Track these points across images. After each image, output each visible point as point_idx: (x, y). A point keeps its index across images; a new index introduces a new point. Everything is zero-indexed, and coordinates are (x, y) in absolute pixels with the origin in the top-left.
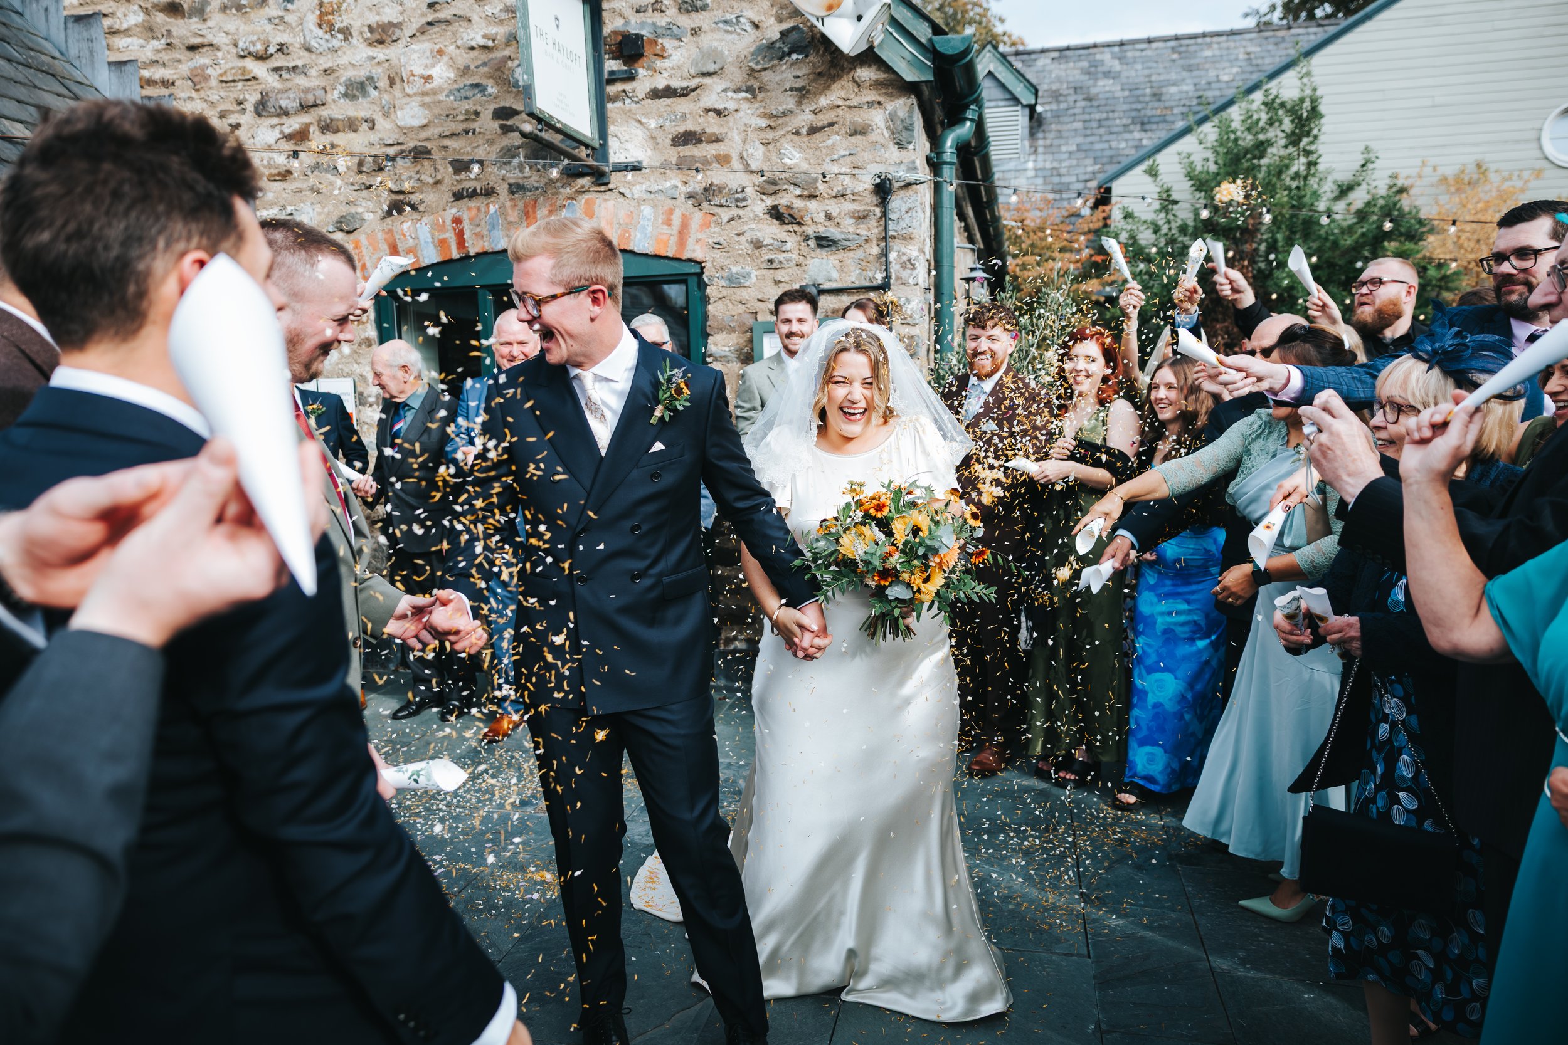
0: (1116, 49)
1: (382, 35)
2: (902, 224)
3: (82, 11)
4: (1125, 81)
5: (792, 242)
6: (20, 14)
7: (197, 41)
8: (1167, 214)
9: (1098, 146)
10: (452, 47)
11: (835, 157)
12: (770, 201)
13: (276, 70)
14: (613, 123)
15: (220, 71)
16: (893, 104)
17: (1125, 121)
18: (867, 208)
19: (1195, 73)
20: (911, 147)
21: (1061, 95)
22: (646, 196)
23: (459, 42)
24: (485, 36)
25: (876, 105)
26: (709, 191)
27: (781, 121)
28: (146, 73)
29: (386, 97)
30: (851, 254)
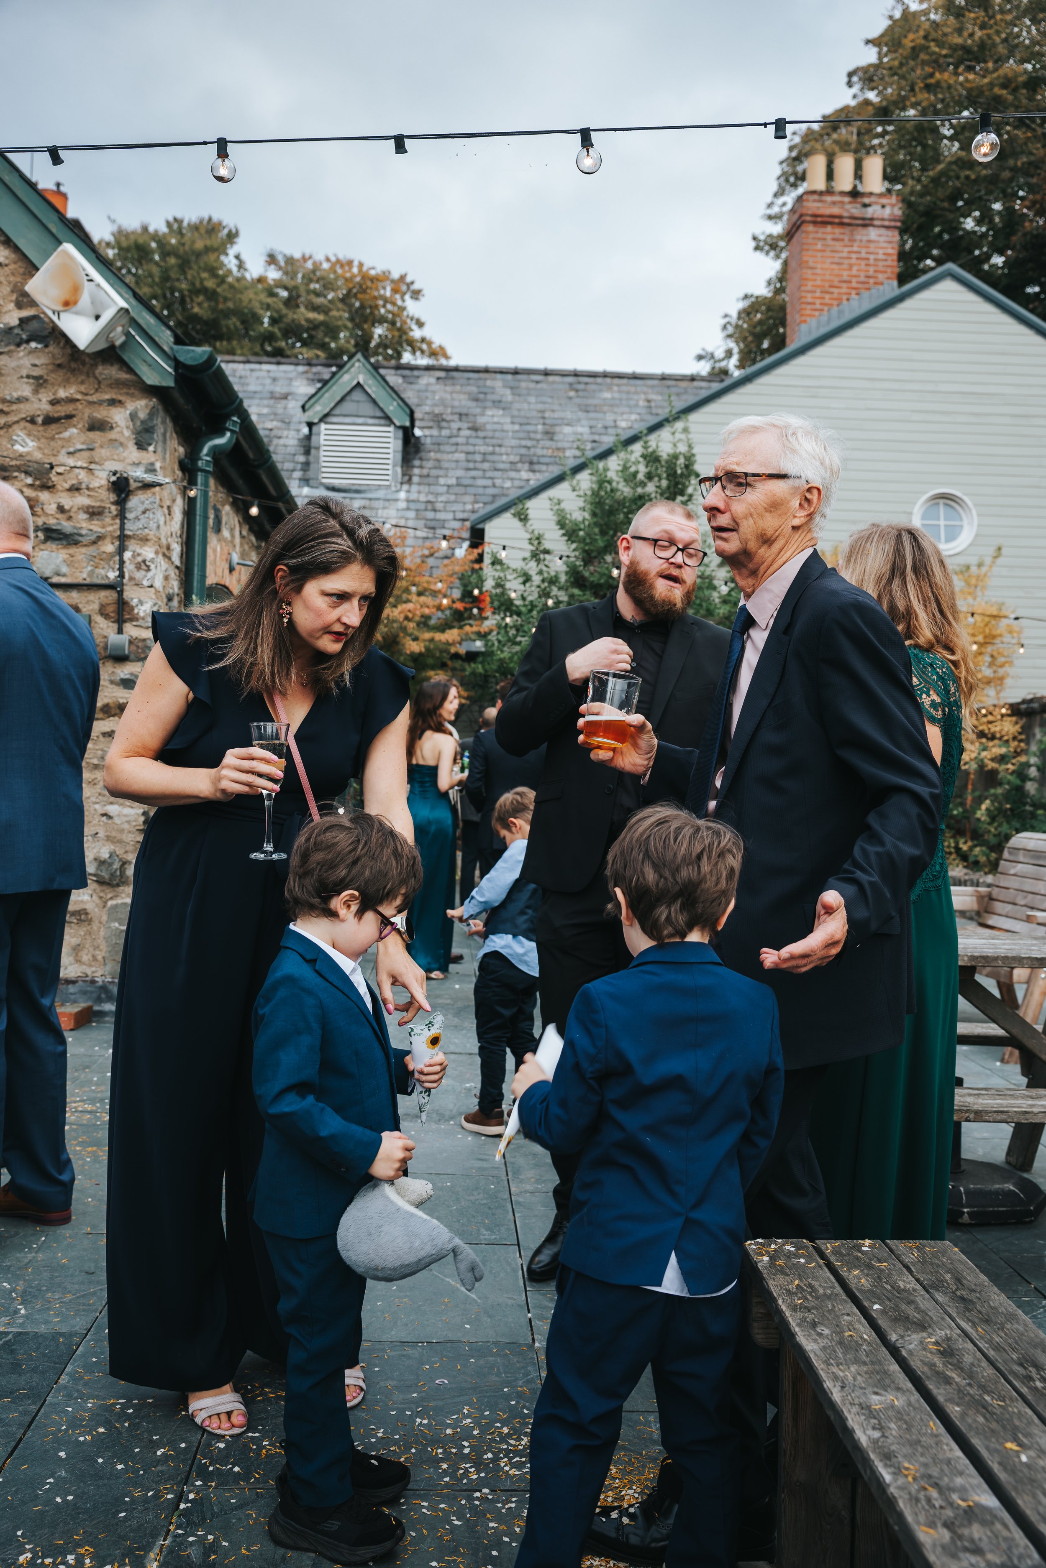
0: (509, 377)
2: (139, 524)
4: (515, 413)
8: (538, 561)
9: (480, 482)
11: (71, 450)
16: (134, 404)
17: (512, 458)
18: (103, 504)
19: (592, 415)
20: (151, 448)
21: (444, 420)
25: (117, 404)
27: (14, 407)
30: (83, 550)
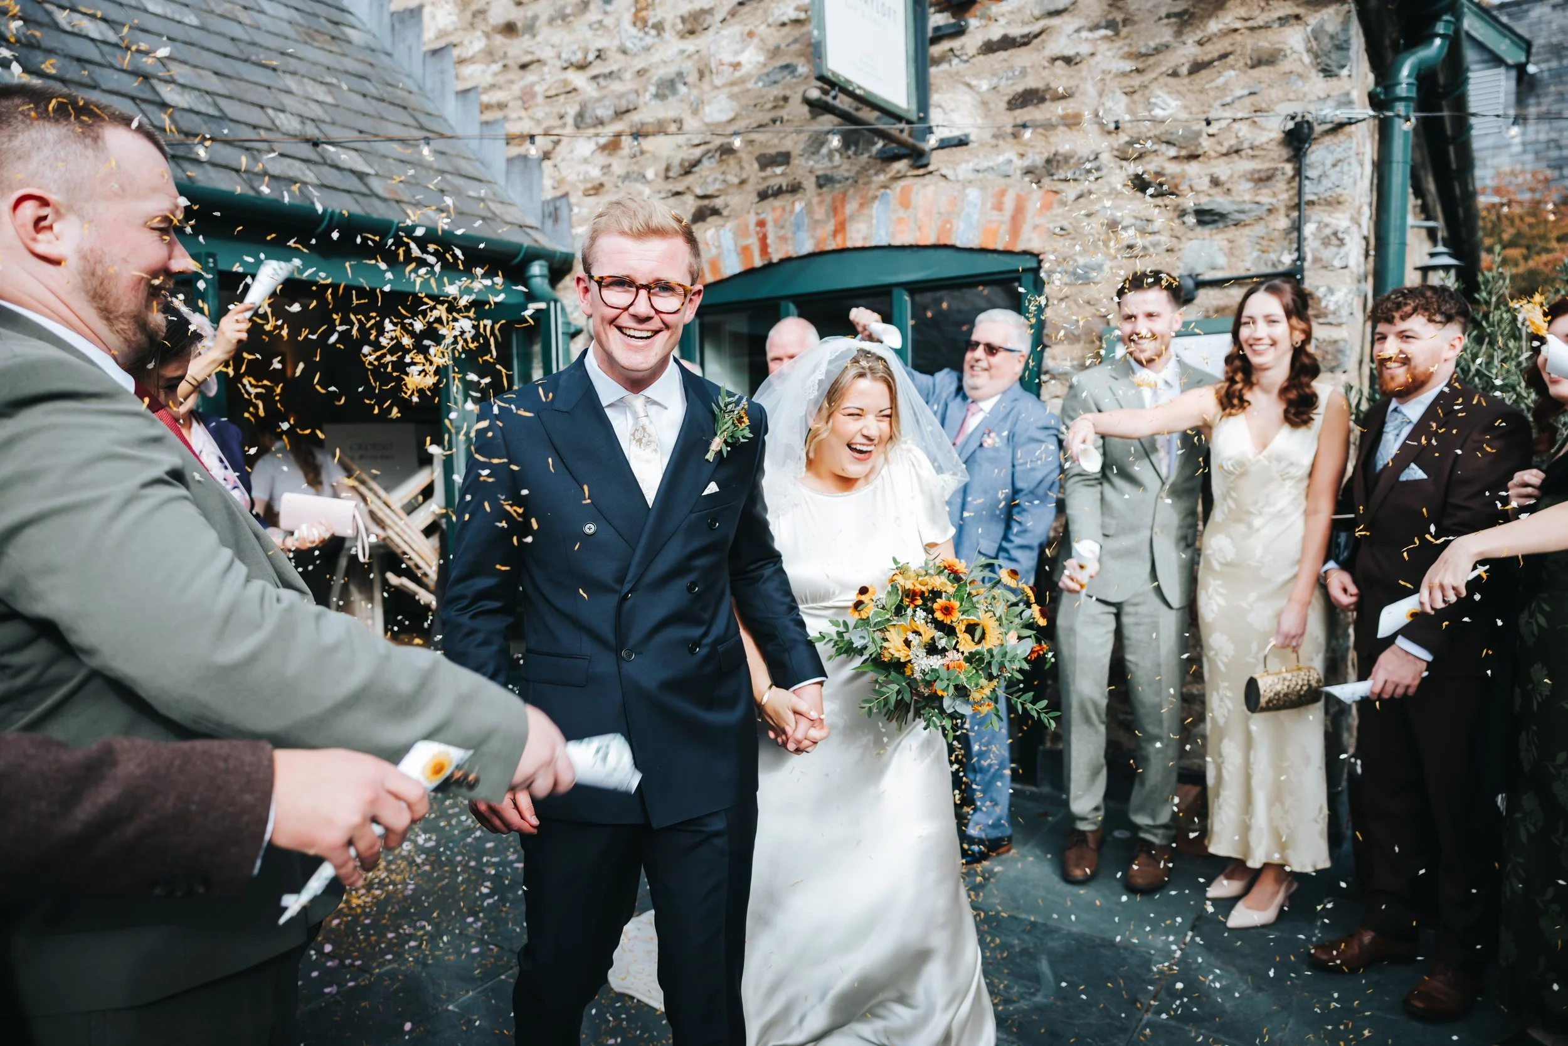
1: (694, 24)
2: (1326, 183)
3: (437, 45)
5: (1160, 219)
6: (389, 55)
7: (526, 59)
10: (763, 27)
11: (1228, 99)
12: (1134, 168)
13: (595, 78)
14: (937, 91)
15: (545, 87)
16: (1318, 16)
18: (1273, 165)
20: (1344, 72)
22: (972, 176)
23: (770, 20)
24: (798, 9)
25: (1293, 21)
26: (1052, 163)
27: (1151, 60)
28: (485, 98)
29: (695, 92)
30: (1246, 231)
